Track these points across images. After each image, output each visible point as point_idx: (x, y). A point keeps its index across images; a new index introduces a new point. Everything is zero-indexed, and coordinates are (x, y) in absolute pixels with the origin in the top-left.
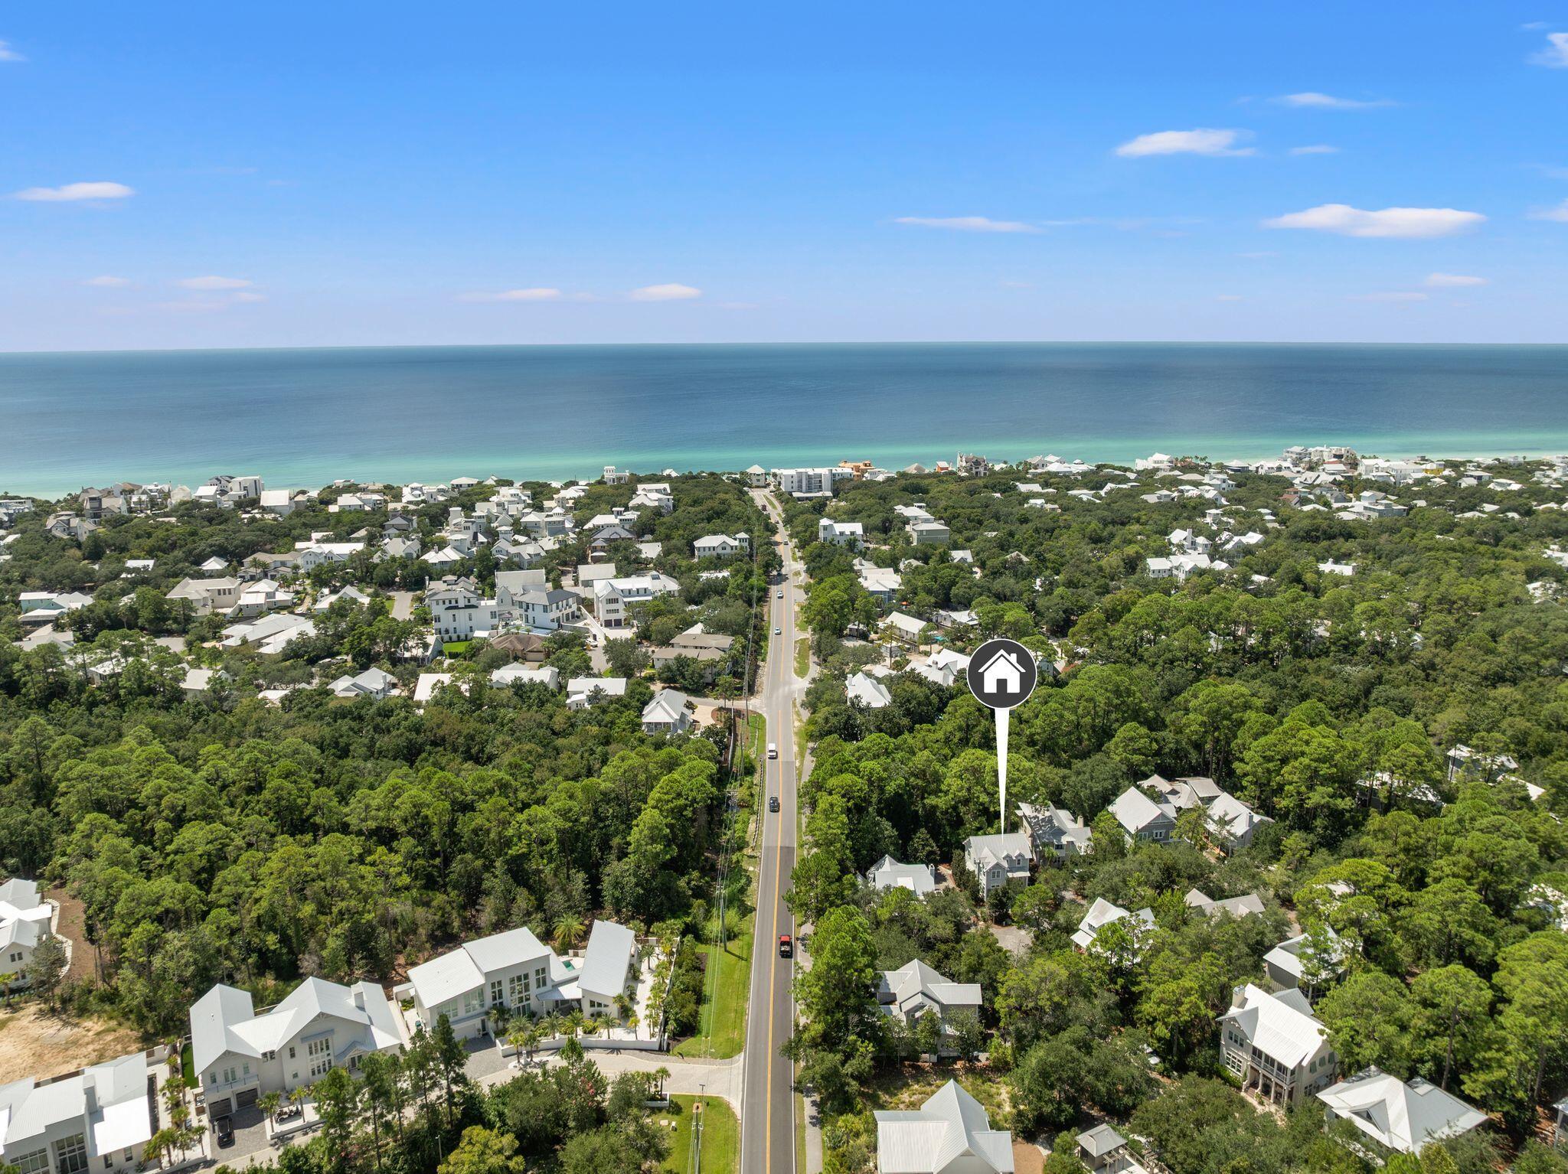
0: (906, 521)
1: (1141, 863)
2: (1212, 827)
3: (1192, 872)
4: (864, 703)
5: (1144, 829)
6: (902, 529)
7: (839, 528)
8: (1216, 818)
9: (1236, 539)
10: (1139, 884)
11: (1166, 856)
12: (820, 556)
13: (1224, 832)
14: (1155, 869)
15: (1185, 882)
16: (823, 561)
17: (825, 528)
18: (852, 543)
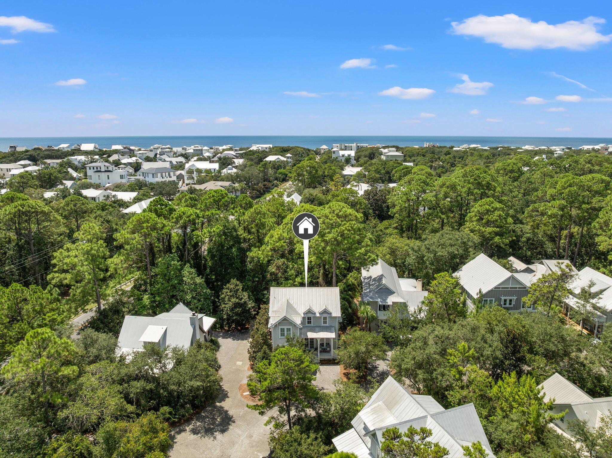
1: (474, 329)
2: (572, 302)
3: (552, 347)
5: (490, 293)
8: (577, 291)
10: (466, 360)
11: (511, 322)
13: (589, 307)
14: (495, 341)
15: (541, 361)
18: (348, 160)
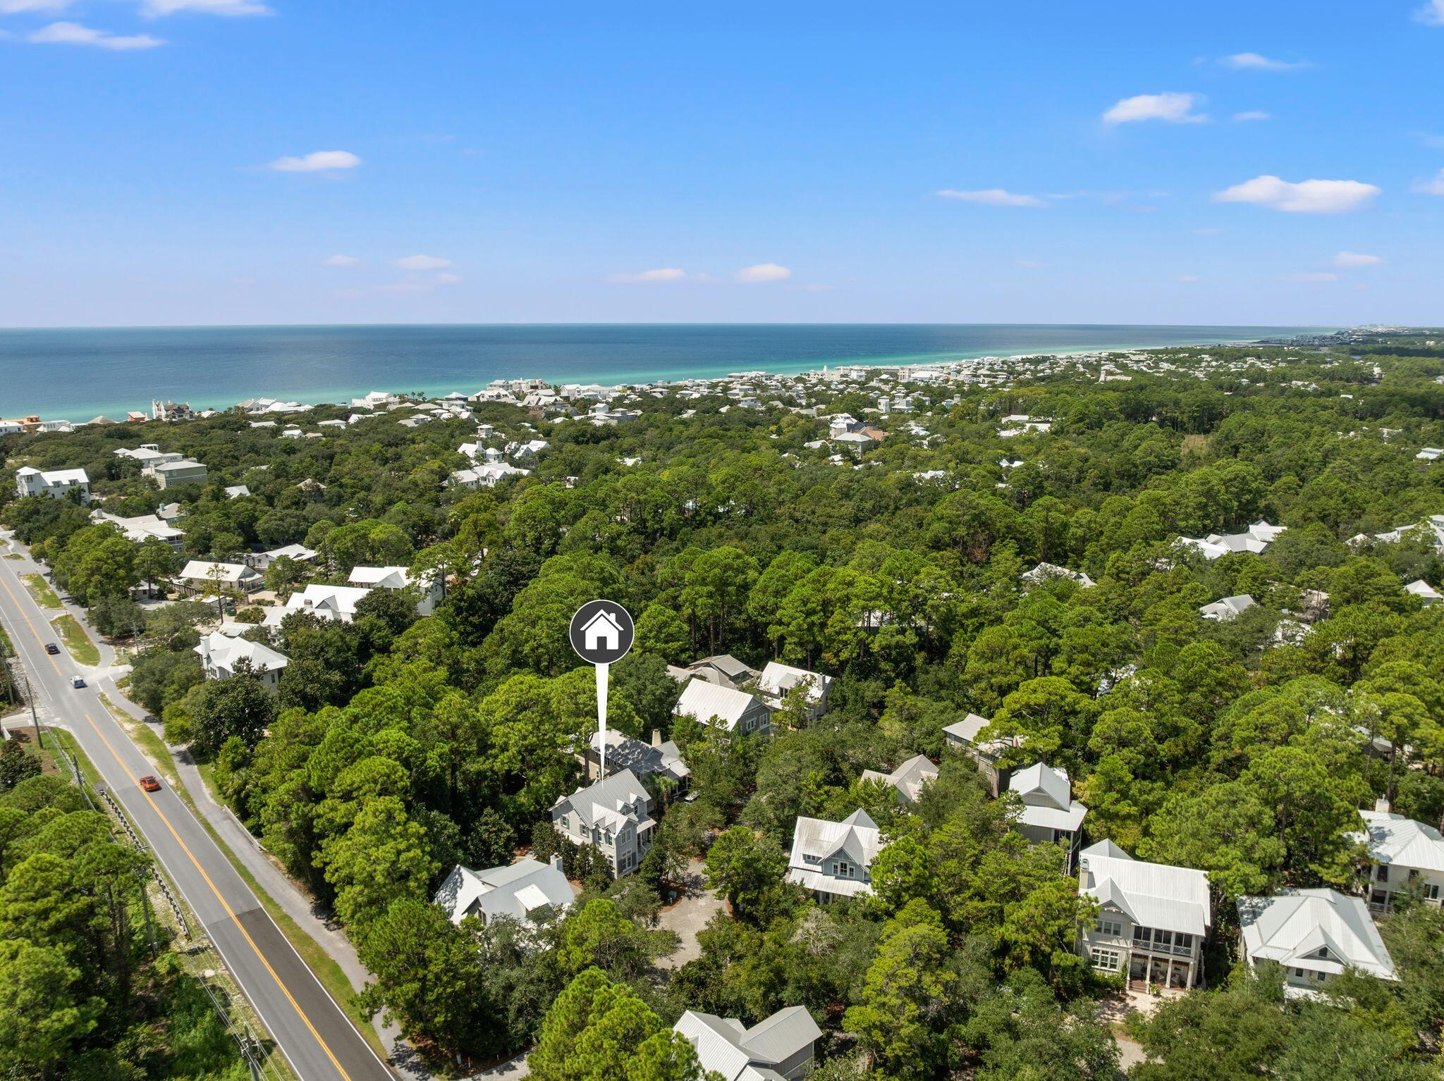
0: (139, 464)
4: (255, 666)
6: (136, 474)
7: (50, 477)
9: (524, 447)
12: (37, 512)
16: (43, 519)
17: (30, 478)
18: (75, 494)
